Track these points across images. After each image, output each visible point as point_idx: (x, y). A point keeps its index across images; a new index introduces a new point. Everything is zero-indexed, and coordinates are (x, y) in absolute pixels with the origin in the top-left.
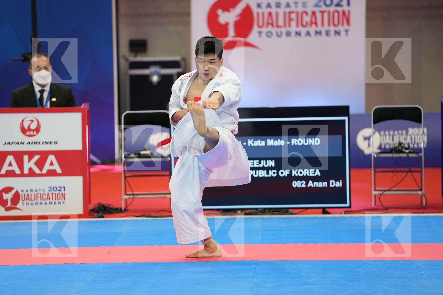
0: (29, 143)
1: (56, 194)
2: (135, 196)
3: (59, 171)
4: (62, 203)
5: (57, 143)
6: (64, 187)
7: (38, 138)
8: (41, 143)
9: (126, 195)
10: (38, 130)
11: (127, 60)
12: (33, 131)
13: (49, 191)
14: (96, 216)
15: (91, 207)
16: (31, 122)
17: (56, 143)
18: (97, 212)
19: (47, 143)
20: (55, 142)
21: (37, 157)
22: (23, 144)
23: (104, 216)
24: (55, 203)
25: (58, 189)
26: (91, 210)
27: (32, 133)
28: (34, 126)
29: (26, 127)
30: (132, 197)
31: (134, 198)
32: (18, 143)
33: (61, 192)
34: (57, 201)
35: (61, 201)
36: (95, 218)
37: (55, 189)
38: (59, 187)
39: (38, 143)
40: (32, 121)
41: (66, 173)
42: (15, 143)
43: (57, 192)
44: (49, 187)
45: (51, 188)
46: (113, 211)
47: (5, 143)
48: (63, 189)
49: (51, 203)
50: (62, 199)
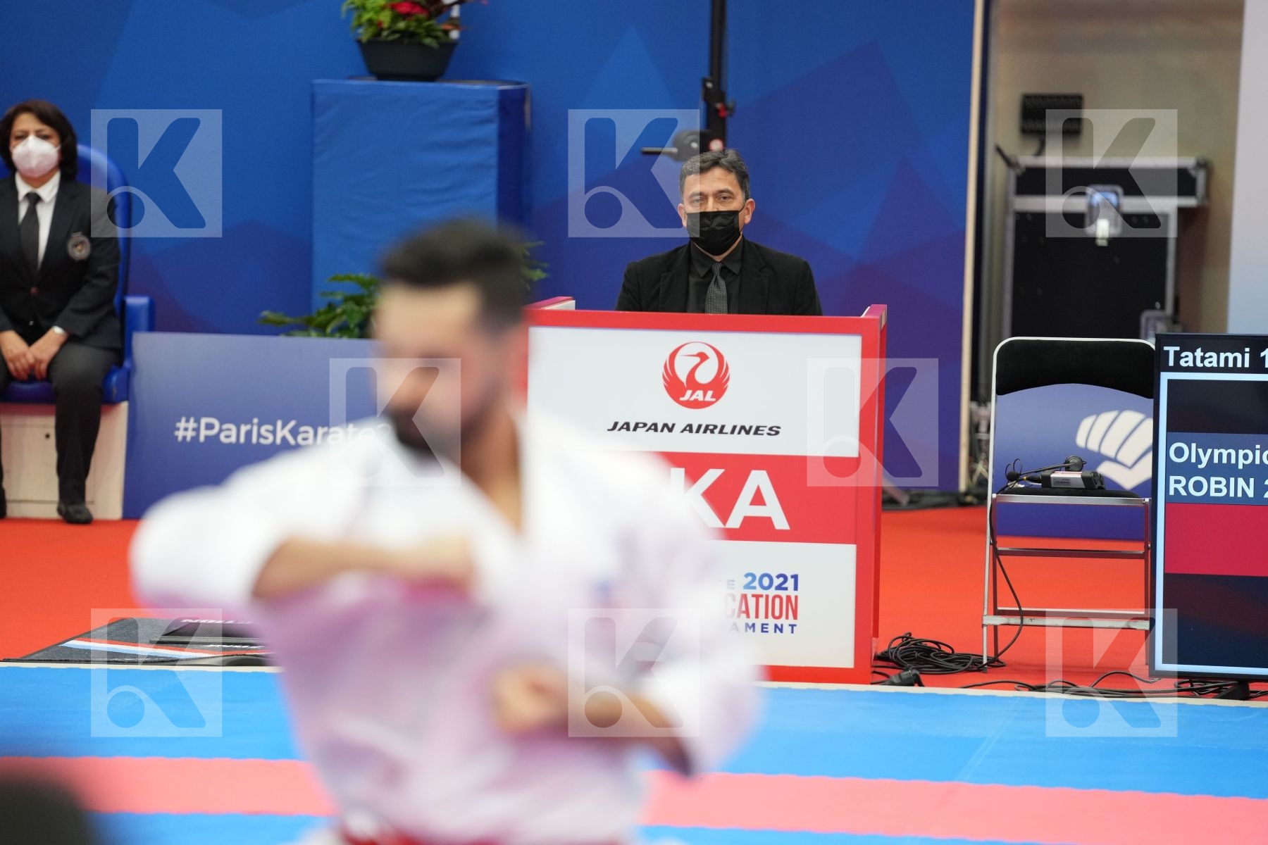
0: (689, 428)
1: (767, 597)
2: (1027, 621)
3: (781, 523)
4: (787, 629)
5: (777, 433)
6: (795, 577)
7: (719, 412)
8: (728, 429)
9: (997, 613)
10: (718, 386)
11: (1009, 163)
12: (705, 388)
13: (748, 586)
14: (896, 680)
15: (880, 645)
16: (698, 360)
17: (774, 431)
18: (900, 666)
19: (748, 432)
20: (771, 429)
21: (712, 475)
22: (670, 430)
23: (922, 677)
24: (764, 628)
25: (777, 582)
26: (878, 658)
27: (699, 395)
28: (706, 374)
29: (682, 374)
30: (1015, 620)
31: (1022, 625)
32: (654, 427)
33: (783, 594)
34: (771, 622)
35: (782, 621)
36: (893, 684)
37: (766, 582)
38: (778, 577)
39: (717, 431)
40: (703, 357)
41: (801, 531)
42: (645, 425)
43: (772, 592)
44: (747, 575)
45: (753, 576)
46: (952, 665)
47: (616, 424)
48: (791, 582)
49: (753, 625)
50: (787, 617)
